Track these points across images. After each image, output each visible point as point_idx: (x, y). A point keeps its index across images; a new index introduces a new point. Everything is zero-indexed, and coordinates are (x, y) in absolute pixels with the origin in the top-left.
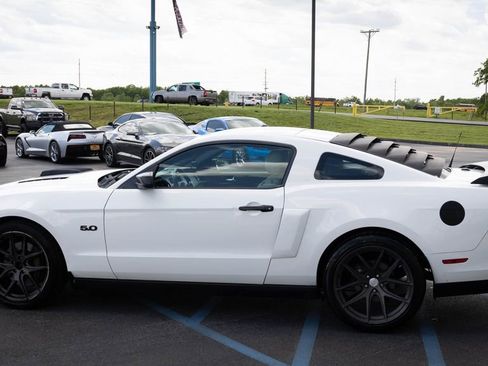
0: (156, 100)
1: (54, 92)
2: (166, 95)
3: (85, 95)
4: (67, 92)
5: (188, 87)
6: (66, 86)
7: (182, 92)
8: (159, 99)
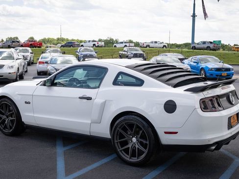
0: (192, 49)
1: (151, 45)
2: (197, 46)
3: (165, 46)
4: (157, 45)
5: (207, 43)
6: (156, 42)
7: (204, 45)
8: (194, 48)
